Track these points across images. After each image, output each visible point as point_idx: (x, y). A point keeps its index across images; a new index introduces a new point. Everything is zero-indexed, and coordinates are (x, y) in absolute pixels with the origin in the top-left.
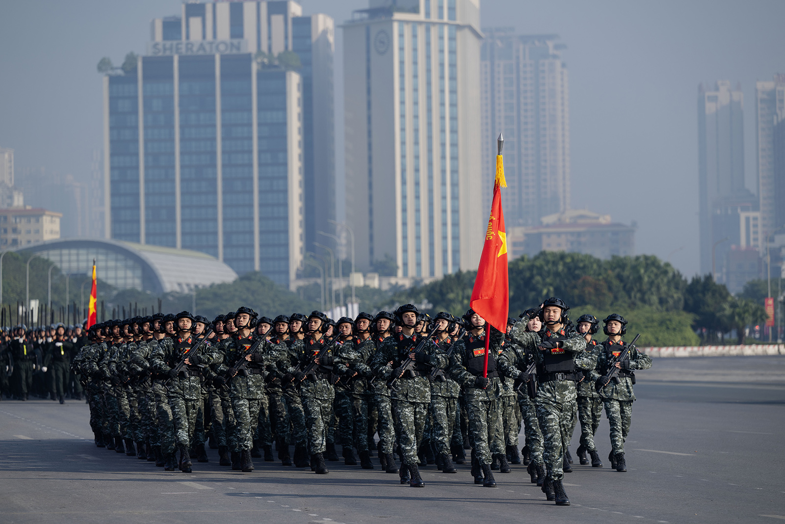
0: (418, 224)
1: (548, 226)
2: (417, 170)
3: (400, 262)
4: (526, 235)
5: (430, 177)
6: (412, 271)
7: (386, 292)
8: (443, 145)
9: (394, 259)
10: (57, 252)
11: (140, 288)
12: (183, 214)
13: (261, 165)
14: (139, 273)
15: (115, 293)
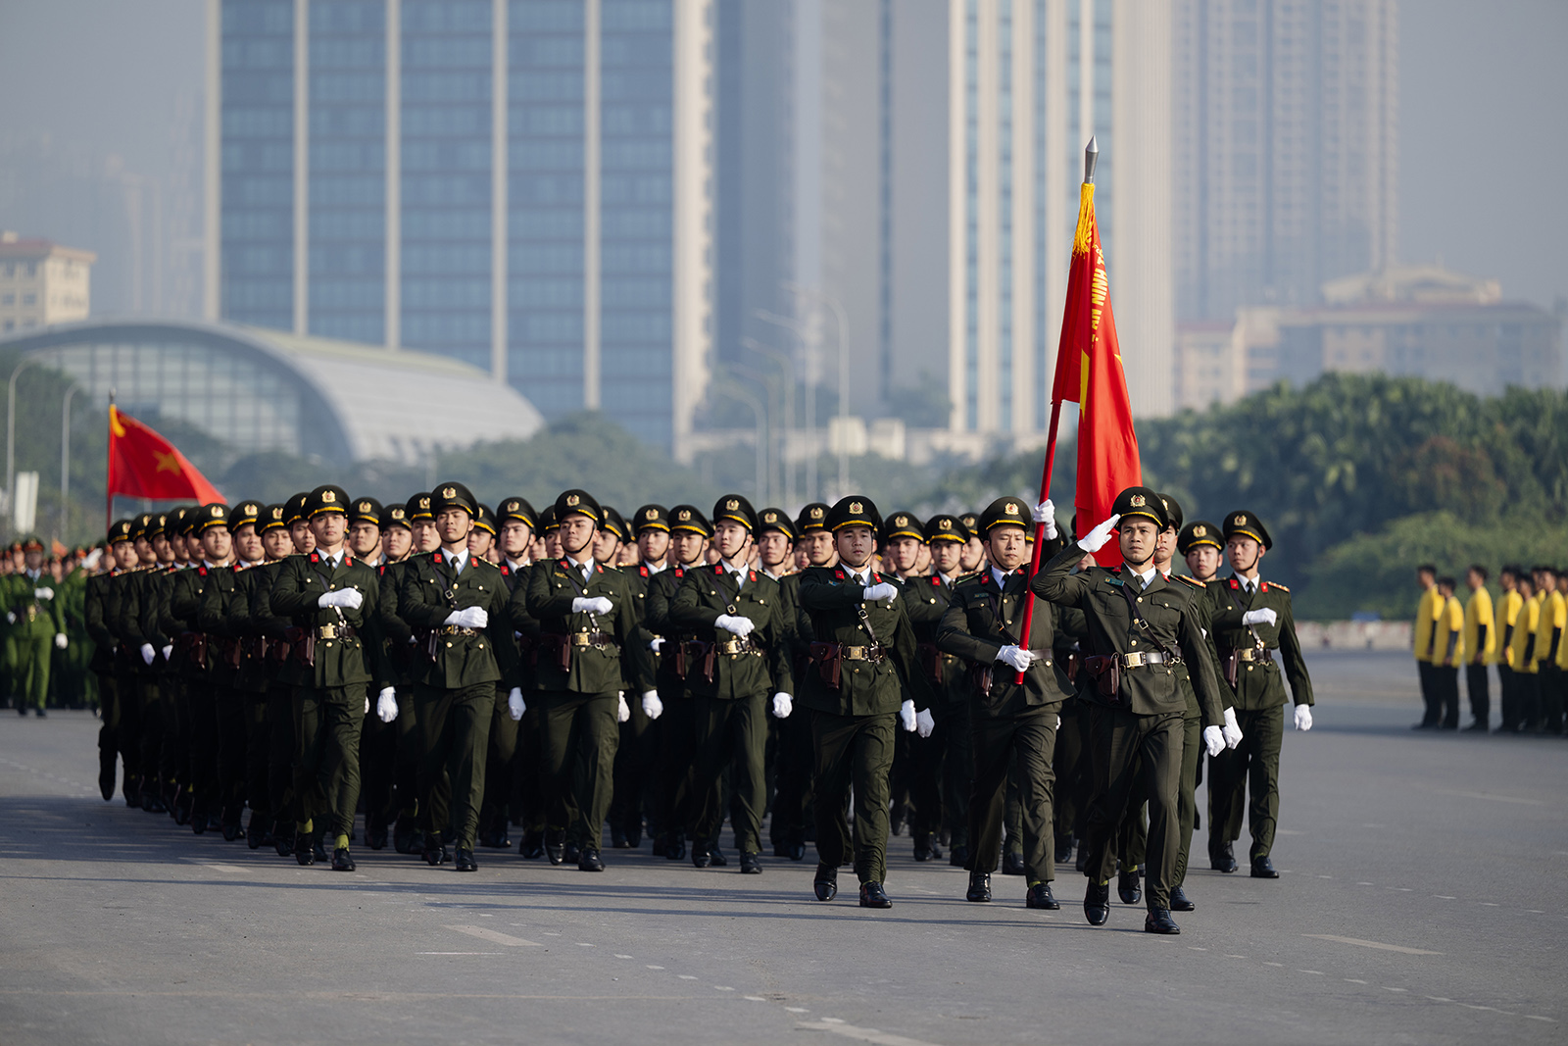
0: (1006, 296)
1: (1339, 306)
2: (1006, 157)
3: (958, 393)
4: (1286, 330)
5: (1040, 176)
6: (989, 418)
7: (922, 469)
8: (1074, 94)
9: (943, 385)
10: (82, 352)
11: (292, 449)
12: (404, 260)
13: (606, 138)
14: (291, 408)
15: (229, 460)
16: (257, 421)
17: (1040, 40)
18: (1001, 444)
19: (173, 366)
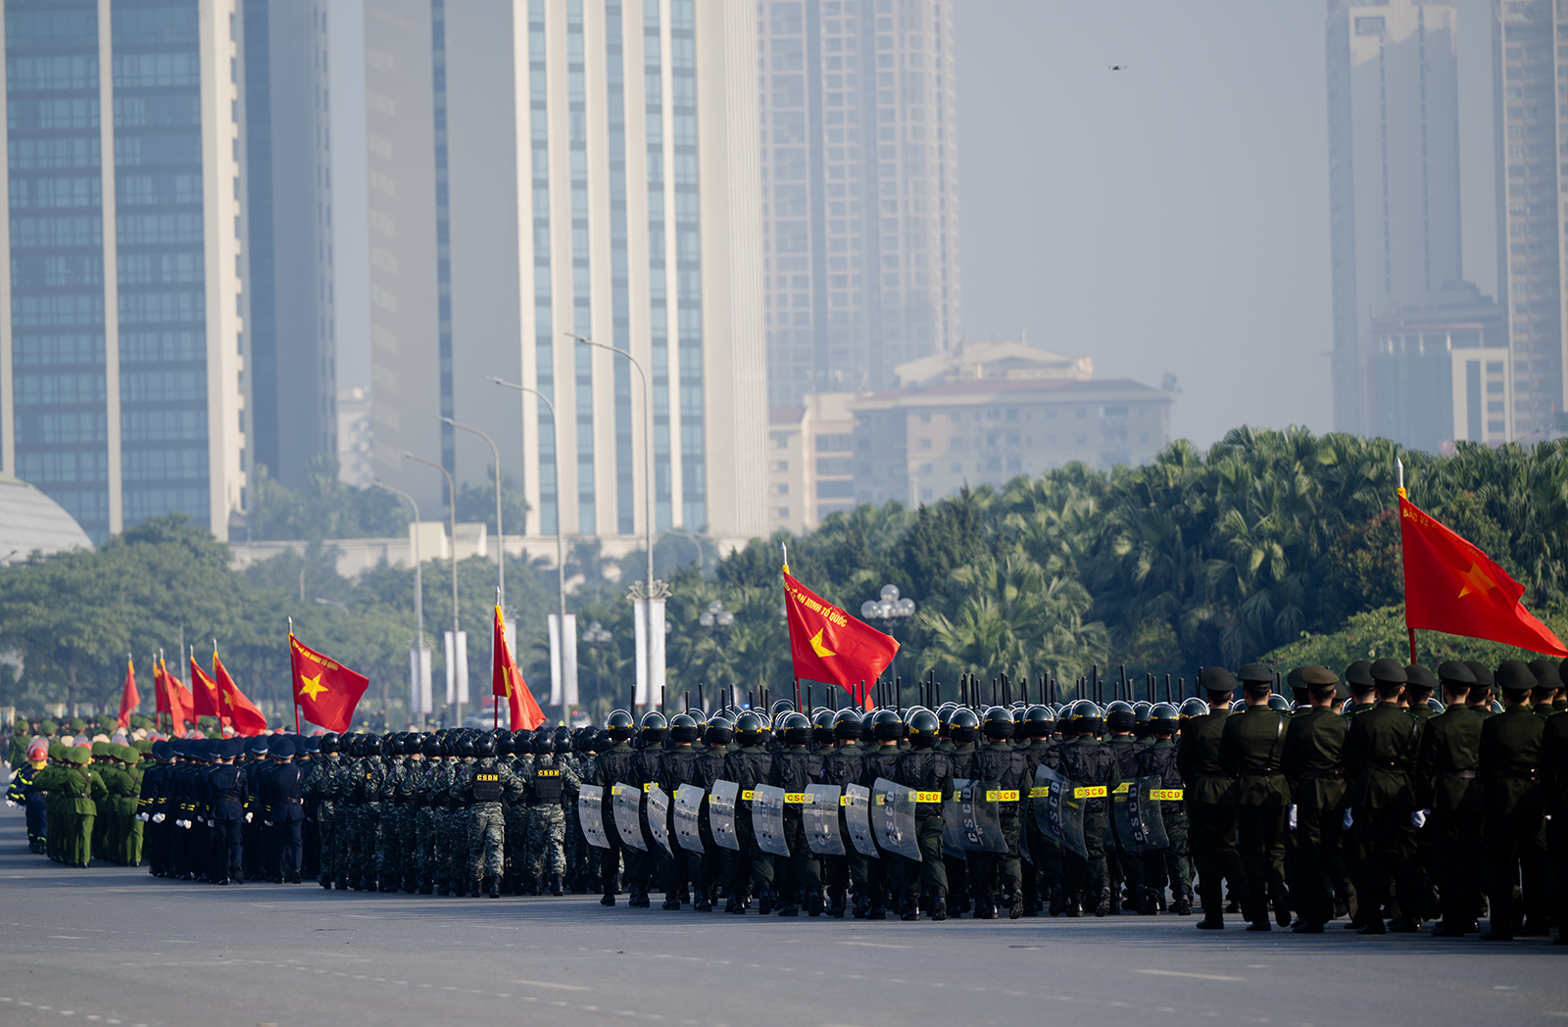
3: (532, 493)
5: (619, 244)
6: (570, 518)
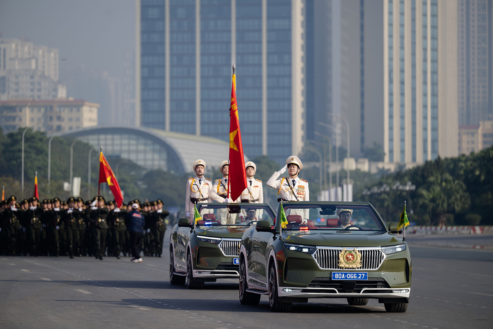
0: (402, 117)
2: (402, 71)
3: (386, 150)
6: (397, 158)
7: (375, 175)
8: (425, 50)
9: (382, 147)
10: (95, 137)
11: (165, 169)
12: (202, 106)
13: (269, 65)
14: (164, 155)
15: (144, 172)
16: (153, 160)
17: (413, 32)
18: (401, 166)
19: (125, 142)
